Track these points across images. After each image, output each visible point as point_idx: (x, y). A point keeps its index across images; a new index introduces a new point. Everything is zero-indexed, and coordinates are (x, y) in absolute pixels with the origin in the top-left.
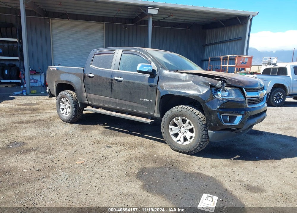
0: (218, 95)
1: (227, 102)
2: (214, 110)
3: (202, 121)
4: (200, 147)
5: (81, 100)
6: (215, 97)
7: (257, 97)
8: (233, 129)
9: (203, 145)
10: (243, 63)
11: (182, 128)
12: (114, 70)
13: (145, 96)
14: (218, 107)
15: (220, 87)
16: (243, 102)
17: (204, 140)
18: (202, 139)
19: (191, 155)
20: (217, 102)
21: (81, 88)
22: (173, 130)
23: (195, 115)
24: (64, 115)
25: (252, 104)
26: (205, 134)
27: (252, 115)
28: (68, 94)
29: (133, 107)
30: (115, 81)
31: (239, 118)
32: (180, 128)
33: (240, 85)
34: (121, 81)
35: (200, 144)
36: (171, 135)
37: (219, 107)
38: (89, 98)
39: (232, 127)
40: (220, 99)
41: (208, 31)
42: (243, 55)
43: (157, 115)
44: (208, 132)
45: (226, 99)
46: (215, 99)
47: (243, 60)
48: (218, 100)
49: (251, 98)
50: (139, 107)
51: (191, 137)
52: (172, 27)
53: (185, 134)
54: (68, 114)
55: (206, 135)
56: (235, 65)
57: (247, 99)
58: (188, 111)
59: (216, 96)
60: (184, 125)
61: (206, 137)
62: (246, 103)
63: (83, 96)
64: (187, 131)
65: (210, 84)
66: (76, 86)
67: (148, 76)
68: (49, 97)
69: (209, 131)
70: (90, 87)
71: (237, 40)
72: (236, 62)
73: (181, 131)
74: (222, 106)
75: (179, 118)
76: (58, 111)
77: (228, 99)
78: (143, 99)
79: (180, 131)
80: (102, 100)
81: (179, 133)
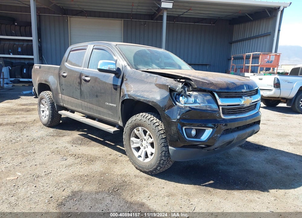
0: (179, 102)
1: (189, 110)
2: (173, 120)
3: (162, 134)
4: (160, 166)
5: (57, 102)
6: (176, 105)
7: (239, 105)
8: (200, 146)
9: (163, 164)
10: (268, 62)
11: (143, 141)
12: (84, 68)
13: (110, 100)
14: (178, 117)
15: (181, 91)
16: (216, 111)
17: (163, 158)
18: (161, 157)
19: (152, 175)
20: (178, 111)
21: (57, 89)
22: (135, 143)
23: (154, 126)
24: (43, 117)
25: (232, 113)
26: (165, 151)
27: (231, 129)
28: (46, 95)
29: (99, 112)
30: (83, 81)
31: (208, 133)
32: (141, 140)
33: (211, 88)
34: (88, 81)
35: (160, 163)
36: (132, 149)
37: (180, 118)
38: (63, 100)
39: (198, 144)
40: (182, 107)
41: (236, 27)
42: (272, 52)
43: (120, 123)
44: (168, 148)
45: (189, 107)
46: (175, 107)
47: (268, 58)
48: (180, 108)
49: (228, 106)
50: (105, 113)
51: (152, 154)
52: (195, 23)
53: (146, 149)
54: (47, 117)
55: (167, 152)
56: (258, 64)
57: (221, 108)
58: (147, 121)
59: (177, 103)
60: (145, 138)
61: (166, 155)
62: (219, 114)
63: (59, 98)
64: (148, 144)
65: (169, 87)
66: (53, 87)
67: (113, 75)
68: (35, 98)
69: (170, 147)
70: (64, 88)
71: (266, 35)
72: (260, 61)
73: (143, 145)
74: (184, 117)
75: (140, 128)
76: (40, 113)
77: (193, 107)
78: (108, 104)
79: (141, 145)
80: (73, 103)
81: (141, 147)
